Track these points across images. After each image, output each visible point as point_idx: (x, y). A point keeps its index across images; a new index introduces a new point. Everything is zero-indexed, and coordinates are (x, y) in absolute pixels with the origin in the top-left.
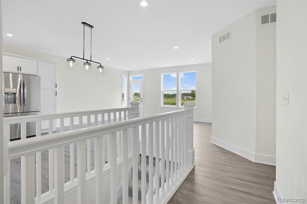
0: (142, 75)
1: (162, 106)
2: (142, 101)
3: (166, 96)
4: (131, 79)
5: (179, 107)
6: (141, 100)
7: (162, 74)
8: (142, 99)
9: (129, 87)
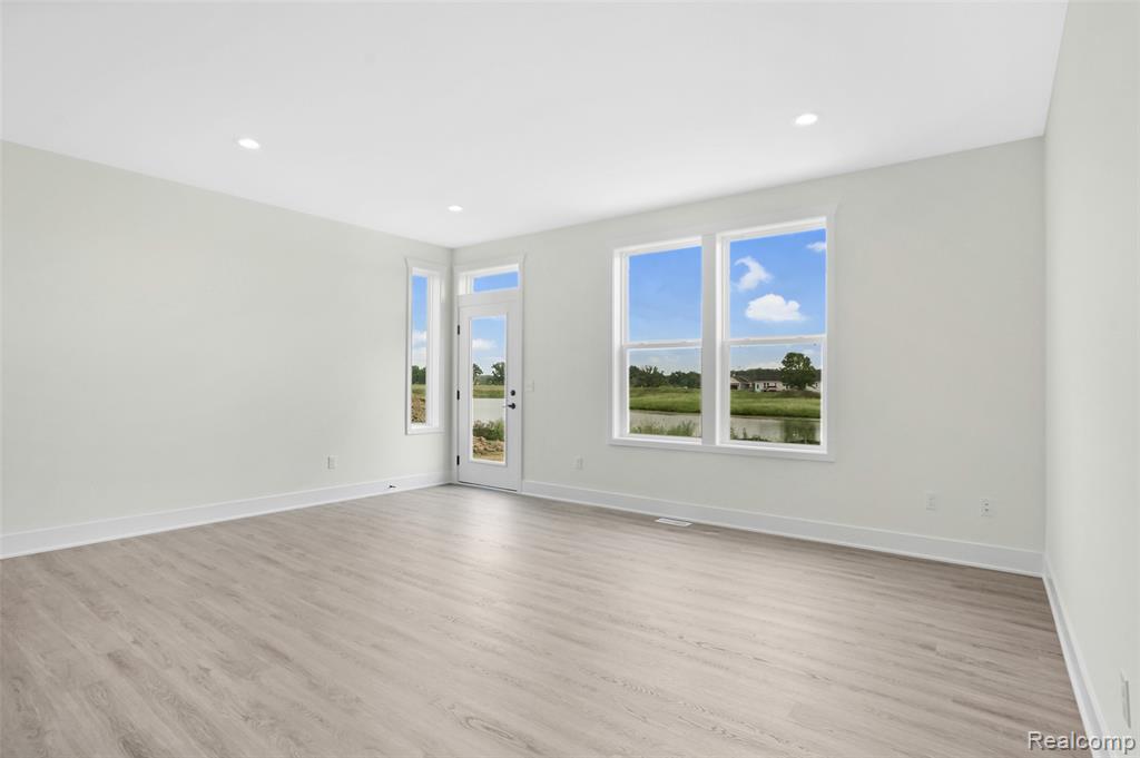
0: (515, 268)
1: (616, 435)
2: (513, 406)
3: (643, 380)
4: (464, 287)
5: (718, 443)
6: (512, 400)
7: (617, 252)
8: (513, 393)
9: (452, 330)
